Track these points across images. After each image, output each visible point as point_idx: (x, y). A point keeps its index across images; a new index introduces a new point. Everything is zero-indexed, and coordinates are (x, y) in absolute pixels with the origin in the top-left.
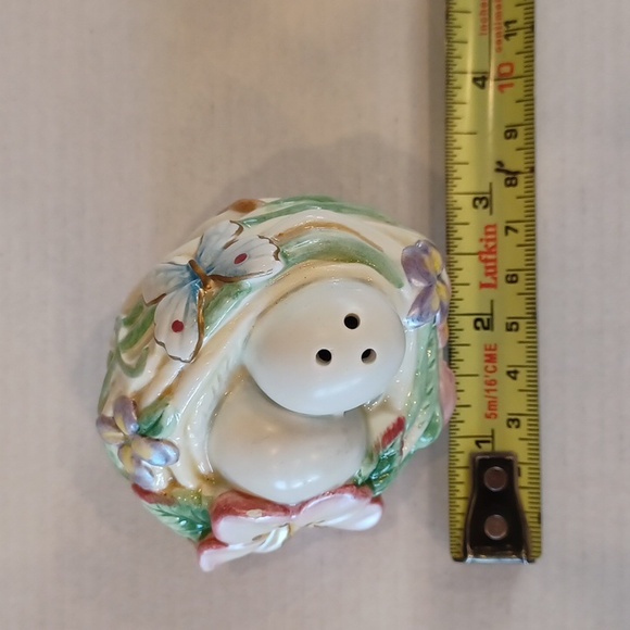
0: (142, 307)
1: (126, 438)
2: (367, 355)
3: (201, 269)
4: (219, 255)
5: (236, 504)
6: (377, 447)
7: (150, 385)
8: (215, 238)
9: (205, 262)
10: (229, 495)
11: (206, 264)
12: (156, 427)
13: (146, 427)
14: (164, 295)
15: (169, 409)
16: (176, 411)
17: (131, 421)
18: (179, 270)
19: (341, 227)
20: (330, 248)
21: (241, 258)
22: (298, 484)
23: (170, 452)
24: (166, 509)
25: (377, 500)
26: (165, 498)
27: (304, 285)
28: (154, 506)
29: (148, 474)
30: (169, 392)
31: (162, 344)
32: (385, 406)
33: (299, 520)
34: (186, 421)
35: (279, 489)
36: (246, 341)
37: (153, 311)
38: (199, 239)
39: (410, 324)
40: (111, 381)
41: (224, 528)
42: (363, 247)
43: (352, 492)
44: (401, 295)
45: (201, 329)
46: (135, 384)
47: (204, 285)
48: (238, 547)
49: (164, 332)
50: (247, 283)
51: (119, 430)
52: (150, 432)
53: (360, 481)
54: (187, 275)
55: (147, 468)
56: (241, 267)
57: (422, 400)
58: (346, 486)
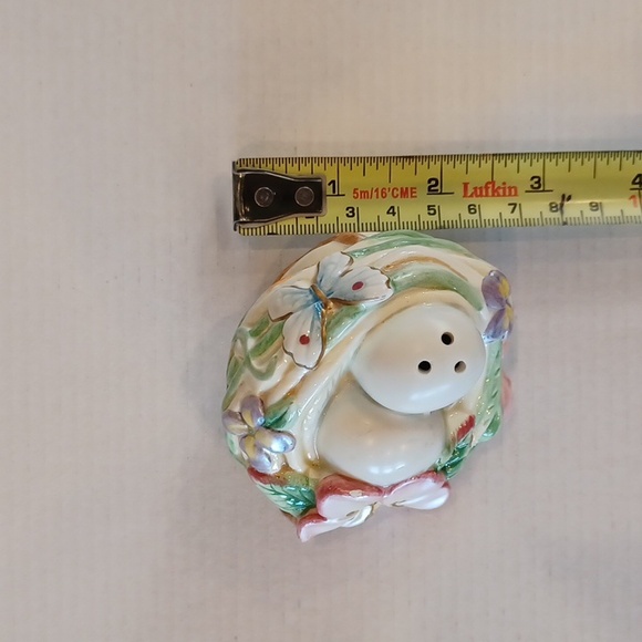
0: (268, 323)
1: (250, 429)
2: (459, 366)
3: (322, 293)
4: (336, 281)
5: (340, 485)
6: (454, 440)
7: (276, 386)
8: (331, 267)
9: (325, 287)
10: (333, 478)
11: (326, 289)
12: (280, 420)
13: (271, 421)
14: (291, 313)
15: (293, 407)
16: (299, 408)
17: (259, 415)
18: (302, 293)
19: (436, 261)
20: (429, 278)
21: (358, 286)
22: (388, 471)
23: (289, 442)
24: (277, 488)
25: (446, 485)
26: (279, 480)
27: (406, 308)
28: (268, 486)
29: (267, 460)
30: (293, 392)
31: (291, 354)
32: (459, 406)
33: (388, 499)
34: (304, 417)
35: (374, 473)
36: (356, 352)
37: (281, 327)
38: (316, 266)
39: (486, 340)
40: (240, 382)
41: (328, 505)
42: (452, 277)
43: (433, 477)
44: (480, 316)
45: (324, 341)
46: (263, 386)
47: (325, 306)
48: (334, 521)
49: (293, 344)
50: (364, 305)
51: (245, 423)
52: (274, 425)
53: (439, 468)
54: (311, 297)
55: (267, 454)
56: (358, 293)
57: (489, 401)
58: (428, 472)
